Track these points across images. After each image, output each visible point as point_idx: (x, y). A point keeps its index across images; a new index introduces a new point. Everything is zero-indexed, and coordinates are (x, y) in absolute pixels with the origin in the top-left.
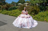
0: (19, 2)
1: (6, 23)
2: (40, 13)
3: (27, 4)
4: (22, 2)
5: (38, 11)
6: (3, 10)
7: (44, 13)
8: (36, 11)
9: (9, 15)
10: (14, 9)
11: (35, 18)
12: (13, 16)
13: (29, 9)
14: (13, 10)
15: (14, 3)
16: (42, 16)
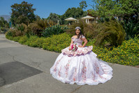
0: (68, 15)
1: (38, 68)
2: (126, 43)
3: (90, 20)
4: (77, 13)
5: (121, 37)
6: (28, 36)
7: (137, 42)
8: (117, 38)
9: (45, 49)
10: (57, 31)
11: (113, 56)
12: (53, 50)
13: (96, 33)
14: (54, 37)
15: (55, 17)
16: (131, 51)
